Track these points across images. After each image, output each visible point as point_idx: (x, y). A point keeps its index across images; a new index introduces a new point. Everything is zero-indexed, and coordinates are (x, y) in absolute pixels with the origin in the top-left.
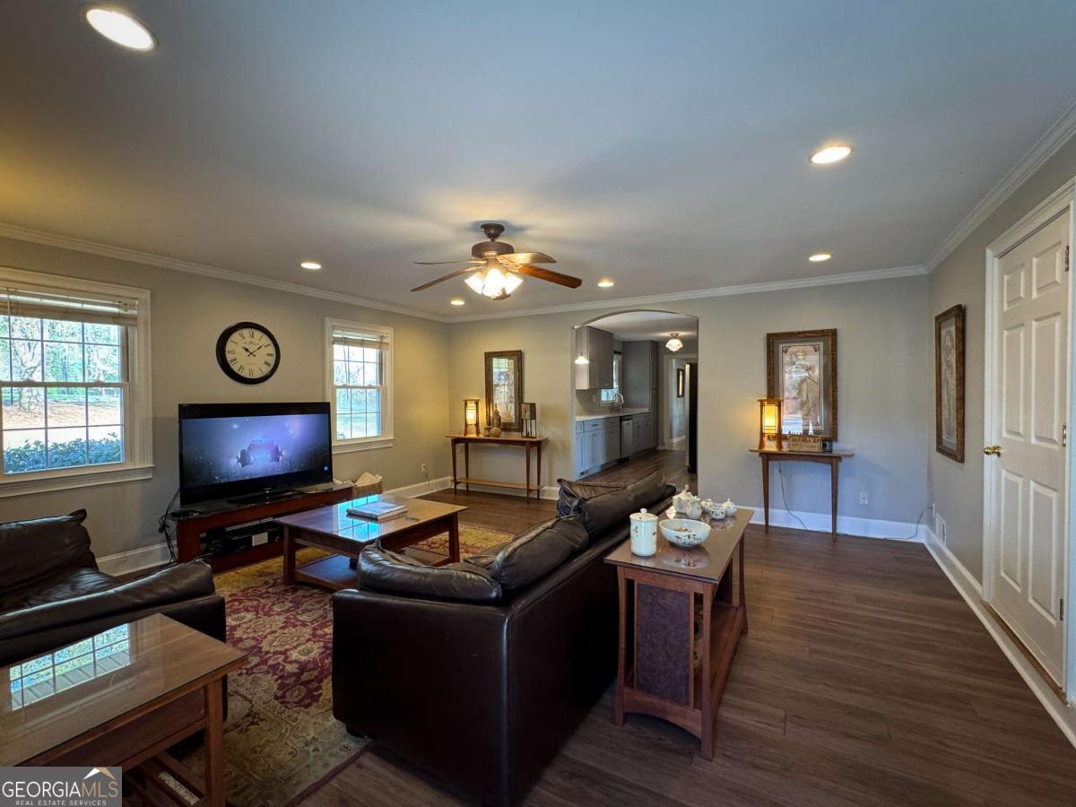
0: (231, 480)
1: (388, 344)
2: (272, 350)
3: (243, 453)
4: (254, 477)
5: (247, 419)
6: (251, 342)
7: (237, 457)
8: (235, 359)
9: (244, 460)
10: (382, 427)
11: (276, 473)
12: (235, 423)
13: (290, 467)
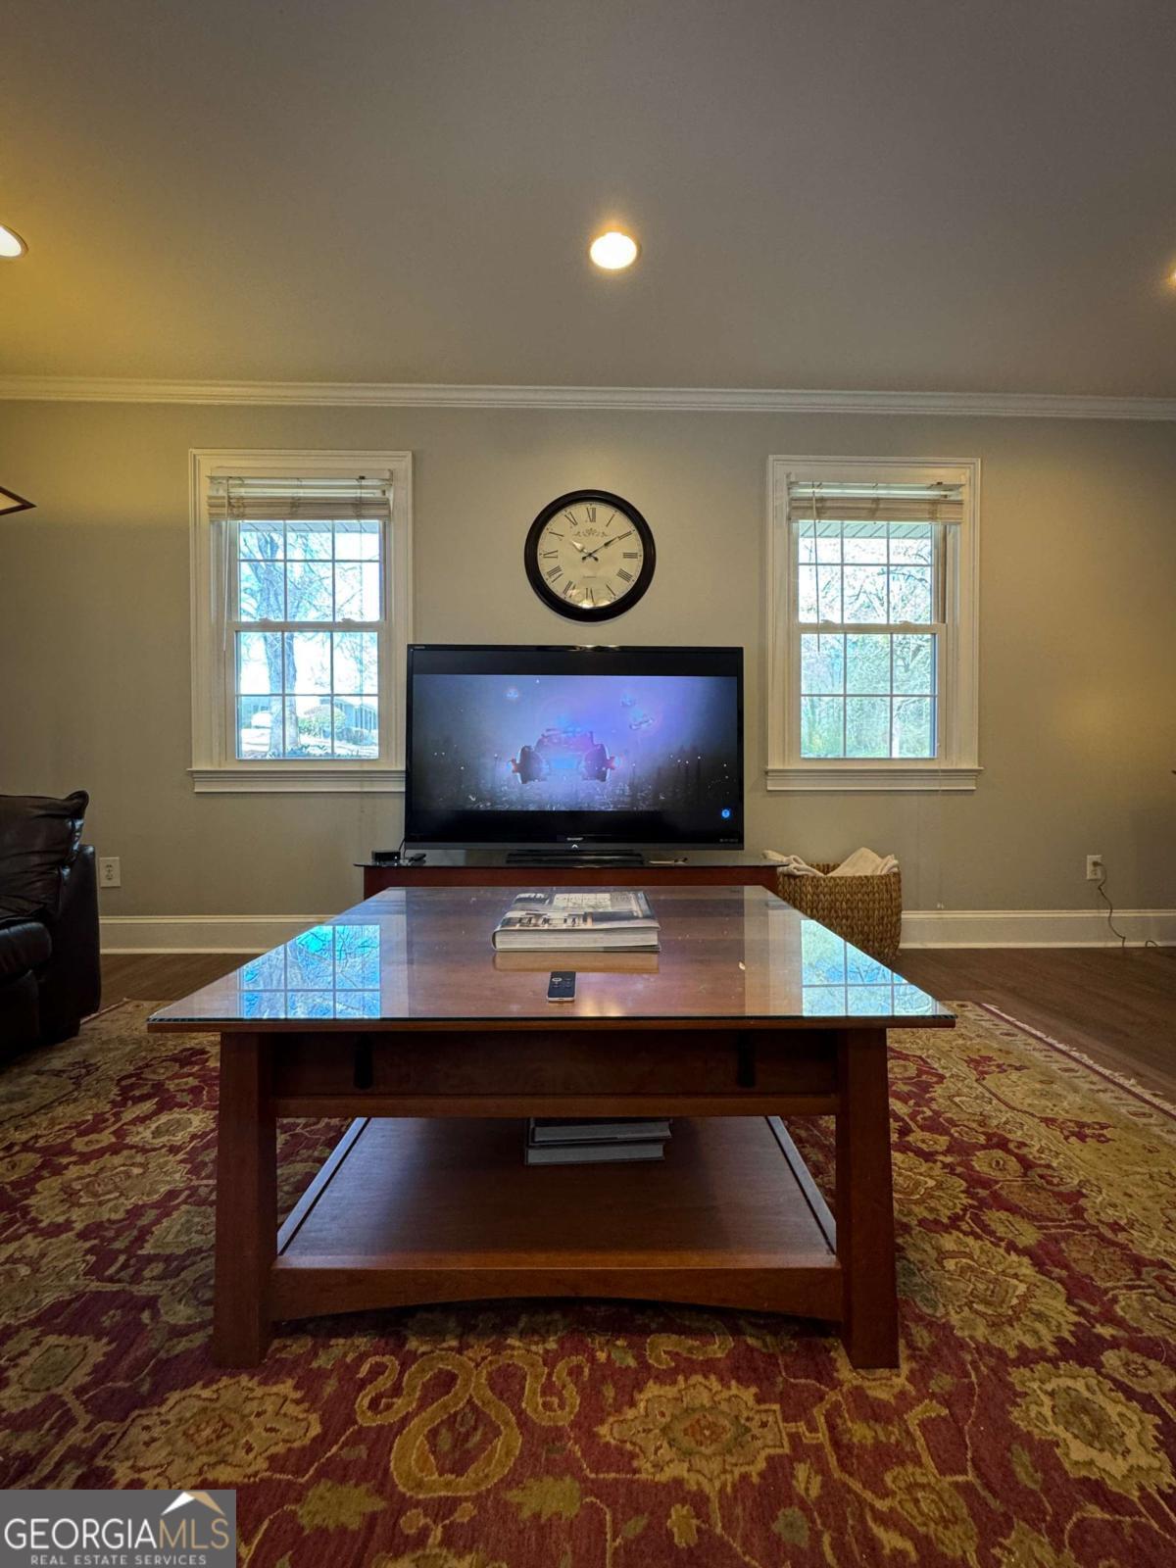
0: (499, 807)
1: (960, 503)
2: (635, 544)
3: (526, 754)
4: (548, 808)
5: (537, 679)
6: (590, 532)
7: (514, 761)
8: (558, 569)
9: (526, 767)
10: (943, 732)
11: (597, 807)
12: (512, 688)
13: (633, 796)
